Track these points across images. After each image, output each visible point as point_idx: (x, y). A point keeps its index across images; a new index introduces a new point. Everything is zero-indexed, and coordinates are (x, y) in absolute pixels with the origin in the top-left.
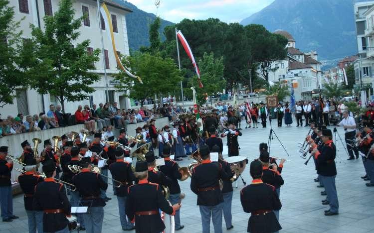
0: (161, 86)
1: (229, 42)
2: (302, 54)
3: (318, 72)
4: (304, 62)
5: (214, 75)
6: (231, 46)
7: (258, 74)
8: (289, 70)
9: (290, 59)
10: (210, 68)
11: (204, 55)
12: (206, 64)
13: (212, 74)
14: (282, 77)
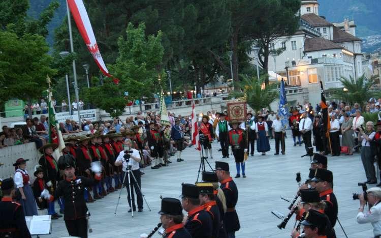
0: (15, 86)
1: (191, 5)
2: (329, 26)
3: (355, 55)
4: (332, 39)
5: (144, 64)
6: (195, 12)
7: (251, 59)
8: (304, 53)
9: (306, 33)
10: (137, 52)
11: (128, 28)
12: (131, 44)
13: (139, 63)
14: (291, 64)
